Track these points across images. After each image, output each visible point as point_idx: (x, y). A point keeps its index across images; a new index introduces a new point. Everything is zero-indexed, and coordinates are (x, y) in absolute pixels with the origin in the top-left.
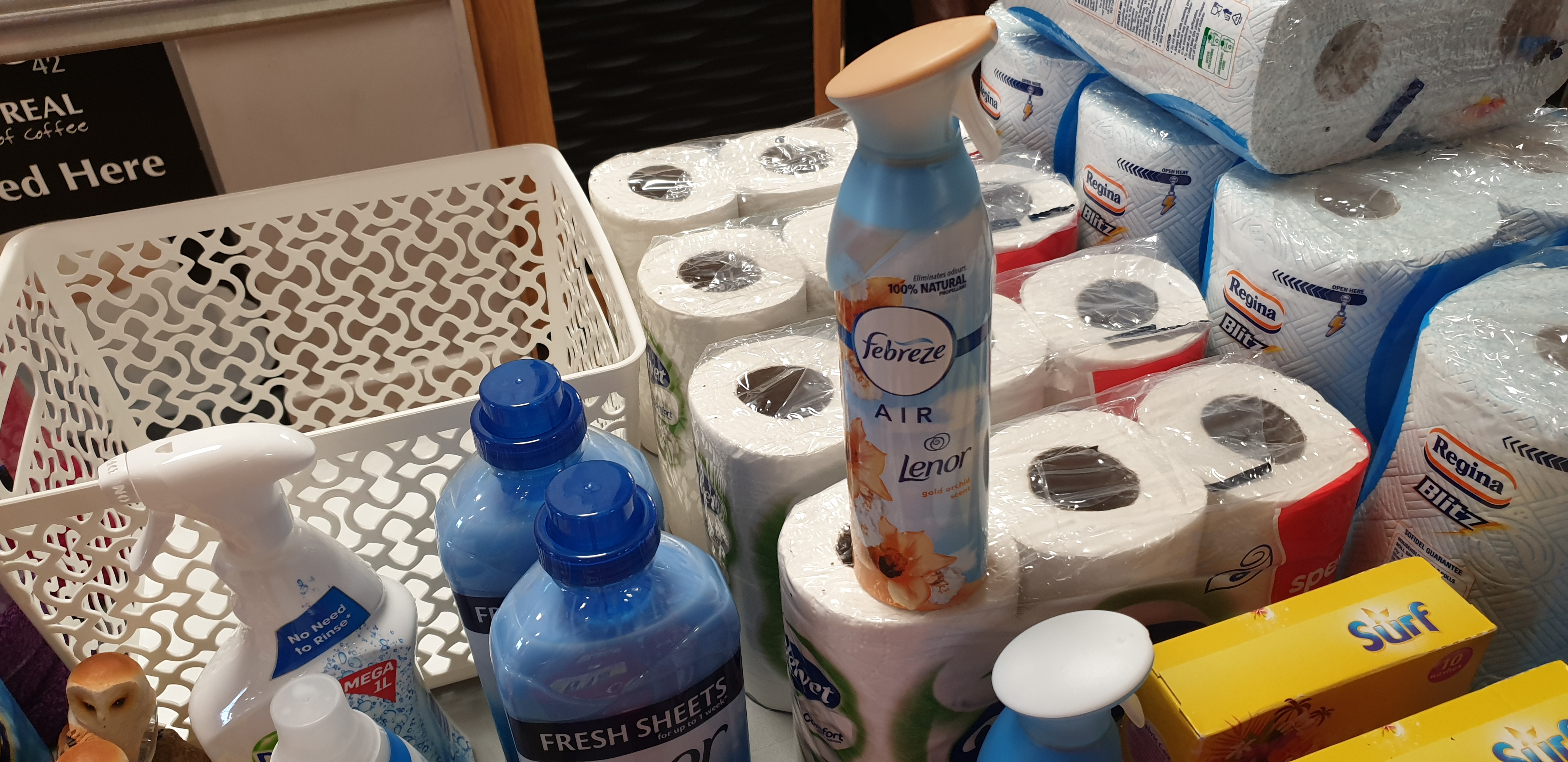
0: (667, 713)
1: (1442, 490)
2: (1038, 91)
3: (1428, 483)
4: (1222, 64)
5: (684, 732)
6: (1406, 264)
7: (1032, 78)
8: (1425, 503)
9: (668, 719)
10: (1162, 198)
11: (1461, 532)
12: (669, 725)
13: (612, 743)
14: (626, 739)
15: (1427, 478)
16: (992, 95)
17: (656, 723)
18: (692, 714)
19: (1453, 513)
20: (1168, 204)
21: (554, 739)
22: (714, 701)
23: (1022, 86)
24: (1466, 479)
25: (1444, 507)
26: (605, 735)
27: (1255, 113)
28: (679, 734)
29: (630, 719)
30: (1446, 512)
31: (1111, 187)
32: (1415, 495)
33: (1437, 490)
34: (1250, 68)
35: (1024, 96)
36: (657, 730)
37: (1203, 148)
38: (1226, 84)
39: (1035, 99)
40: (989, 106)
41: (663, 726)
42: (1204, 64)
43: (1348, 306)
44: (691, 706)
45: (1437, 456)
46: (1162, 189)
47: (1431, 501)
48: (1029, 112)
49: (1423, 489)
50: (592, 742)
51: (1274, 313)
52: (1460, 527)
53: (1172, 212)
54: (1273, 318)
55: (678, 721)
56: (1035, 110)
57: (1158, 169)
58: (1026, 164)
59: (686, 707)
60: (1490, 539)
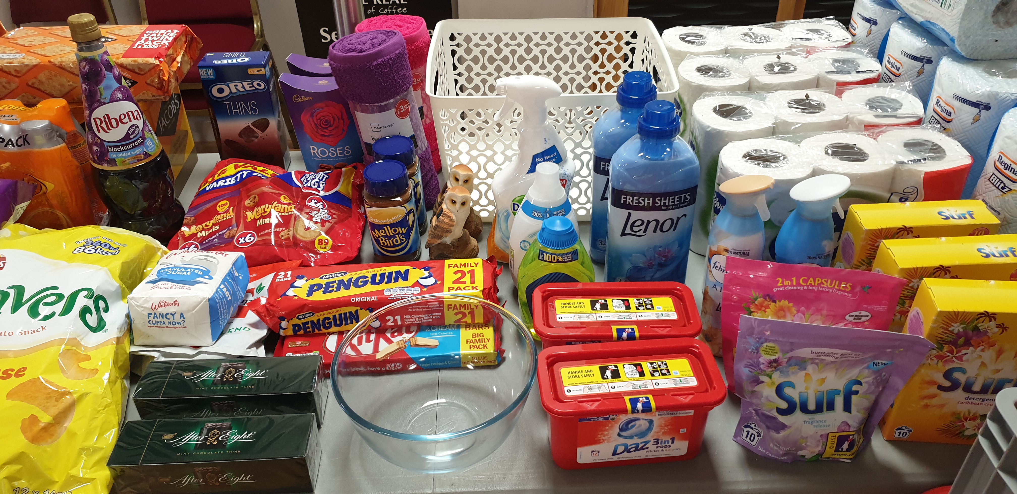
0: (668, 198)
1: (998, 178)
2: (875, 23)
3: (994, 176)
4: (950, 5)
5: (671, 209)
6: (1012, 94)
7: (873, 17)
8: (991, 185)
9: (667, 201)
10: (918, 69)
11: (1002, 195)
12: (667, 204)
13: (646, 205)
14: (651, 205)
15: (993, 174)
16: (854, 25)
17: (663, 201)
18: (676, 203)
19: (1000, 187)
20: (920, 73)
21: (626, 198)
22: (685, 202)
23: (868, 20)
24: (1007, 172)
25: (997, 186)
26: (644, 200)
27: (960, 28)
28: (669, 210)
29: (654, 195)
30: (998, 188)
31: (897, 64)
32: (988, 182)
33: (996, 178)
34: (960, 7)
35: (869, 25)
36: (662, 204)
37: (941, 47)
38: (950, 14)
39: (873, 27)
40: (852, 30)
41: (665, 203)
42: (943, 6)
43: (982, 111)
44: (676, 200)
45: (998, 164)
46: (918, 64)
47: (993, 183)
48: (869, 33)
49: (991, 179)
50: (639, 203)
51: (951, 113)
52: (1002, 193)
53: (922, 76)
54: (950, 116)
55: (670, 204)
56: (872, 32)
57: (918, 56)
58: (862, 53)
59: (674, 199)
60: (1012, 197)
